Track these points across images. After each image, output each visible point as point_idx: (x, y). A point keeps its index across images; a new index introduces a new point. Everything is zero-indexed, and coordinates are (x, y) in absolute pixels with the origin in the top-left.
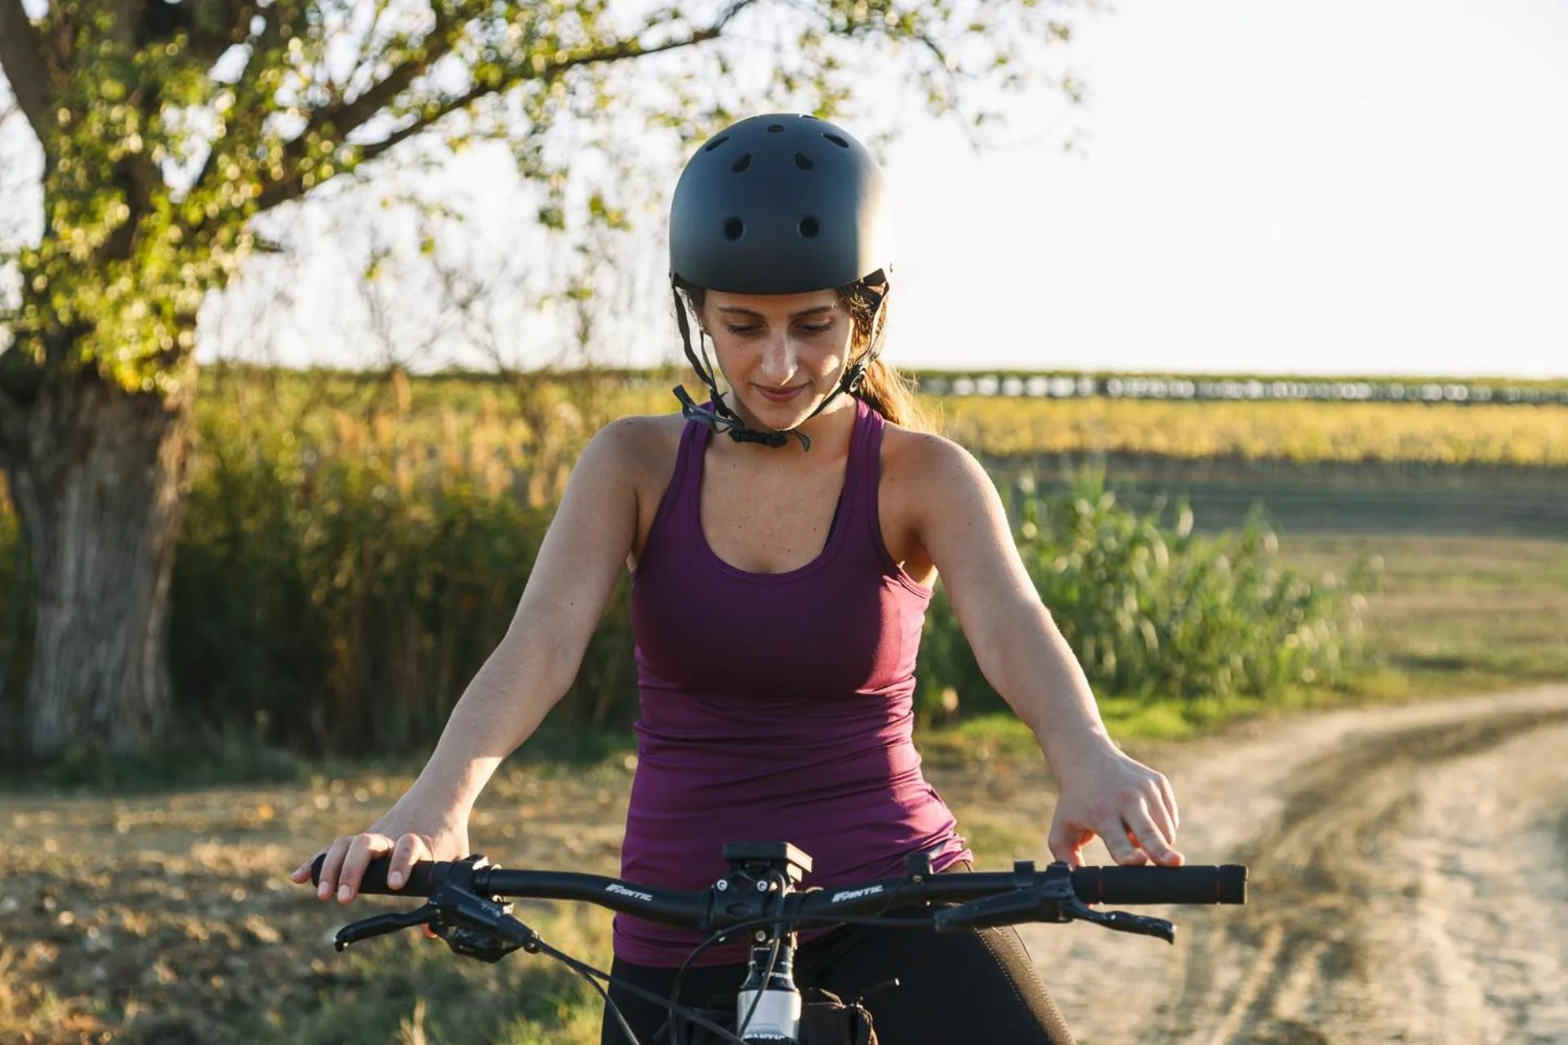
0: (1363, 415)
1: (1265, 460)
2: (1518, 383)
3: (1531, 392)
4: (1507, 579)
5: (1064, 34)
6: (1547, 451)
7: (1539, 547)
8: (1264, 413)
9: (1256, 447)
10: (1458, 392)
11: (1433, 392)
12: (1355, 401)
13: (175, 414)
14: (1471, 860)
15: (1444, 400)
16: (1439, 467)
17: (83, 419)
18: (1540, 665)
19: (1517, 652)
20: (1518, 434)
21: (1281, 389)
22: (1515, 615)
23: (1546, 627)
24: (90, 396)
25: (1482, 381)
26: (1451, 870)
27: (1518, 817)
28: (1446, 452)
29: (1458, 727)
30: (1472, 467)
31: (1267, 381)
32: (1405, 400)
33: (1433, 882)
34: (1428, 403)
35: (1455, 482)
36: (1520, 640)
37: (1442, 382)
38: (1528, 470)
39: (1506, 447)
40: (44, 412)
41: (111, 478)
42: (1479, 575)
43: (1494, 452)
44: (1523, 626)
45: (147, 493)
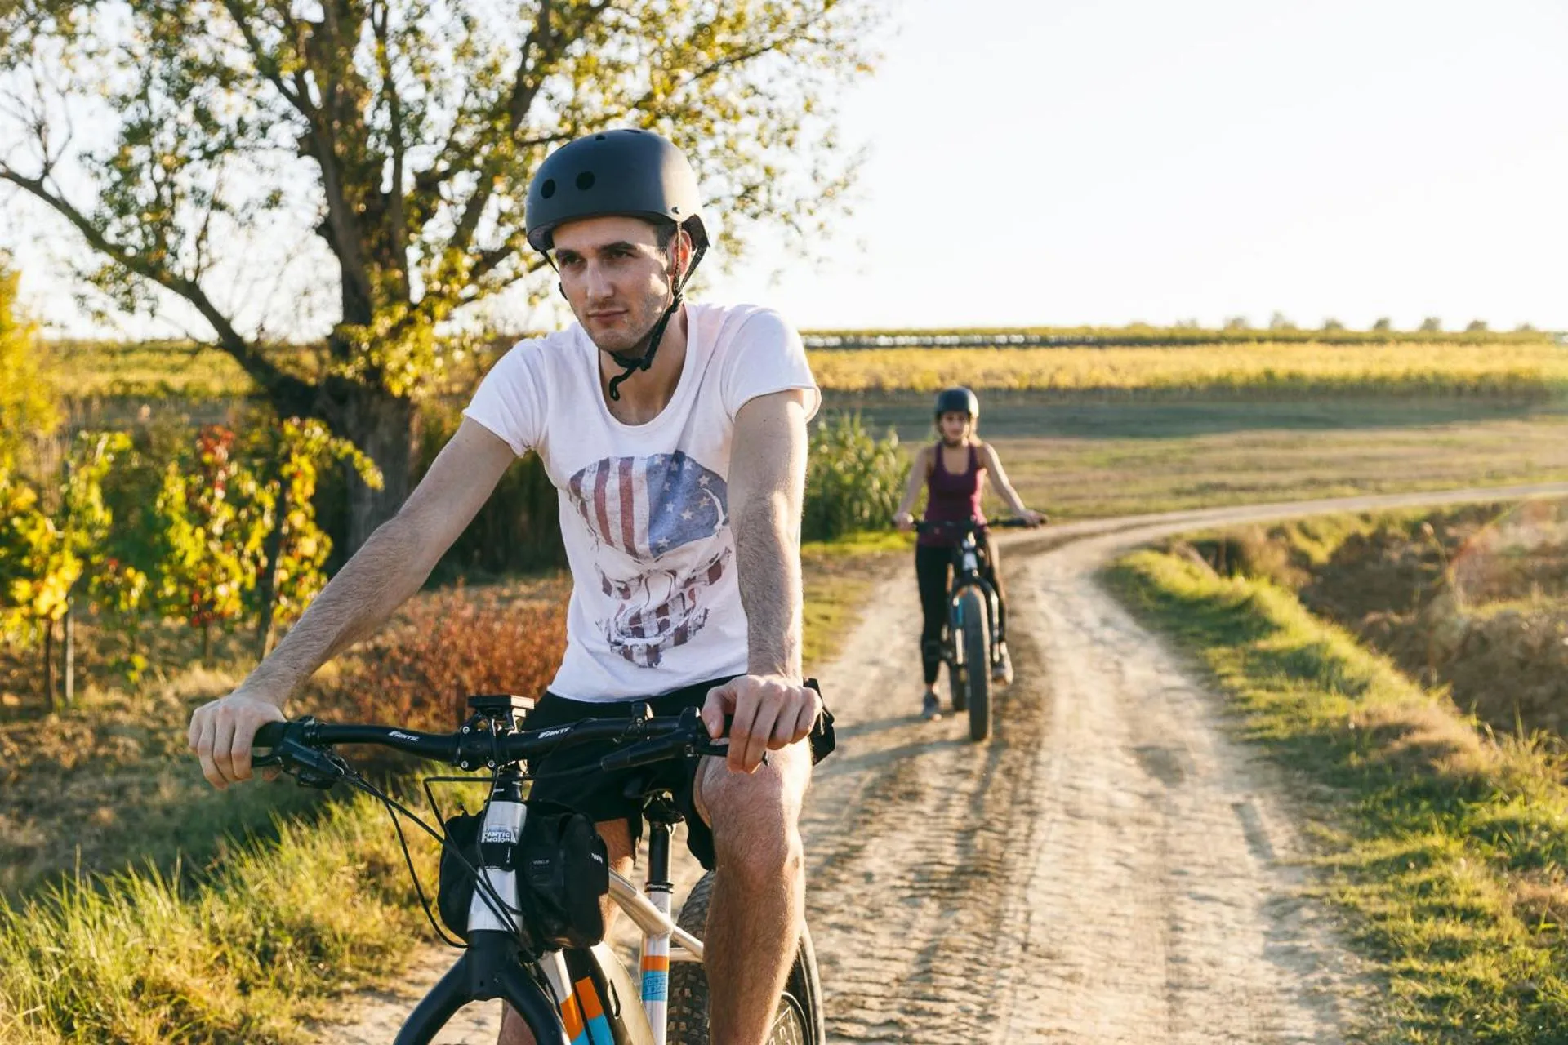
0: (957, 355)
1: (899, 391)
2: (1056, 331)
3: (1066, 337)
4: (1056, 464)
5: (849, 213)
6: (1077, 379)
7: (1074, 443)
8: (891, 356)
9: (891, 383)
10: (1019, 339)
11: (1002, 339)
12: (949, 346)
13: (416, 407)
14: (1054, 587)
15: (1009, 344)
16: (1010, 392)
17: (373, 410)
18: (1079, 511)
19: (1066, 505)
20: (1060, 368)
21: (901, 340)
22: (1063, 484)
23: (1082, 491)
24: (376, 399)
25: (1034, 329)
26: (1046, 590)
27: (1074, 573)
28: (1015, 383)
29: (1040, 541)
30: (1030, 391)
31: (893, 335)
32: (983, 345)
33: (1039, 593)
34: (998, 346)
35: (1020, 402)
36: (1068, 498)
37: (1005, 332)
38: (1067, 392)
39: (1052, 378)
40: (353, 407)
41: (388, 439)
42: (1039, 462)
43: (1044, 382)
44: (1067, 491)
45: (405, 446)
